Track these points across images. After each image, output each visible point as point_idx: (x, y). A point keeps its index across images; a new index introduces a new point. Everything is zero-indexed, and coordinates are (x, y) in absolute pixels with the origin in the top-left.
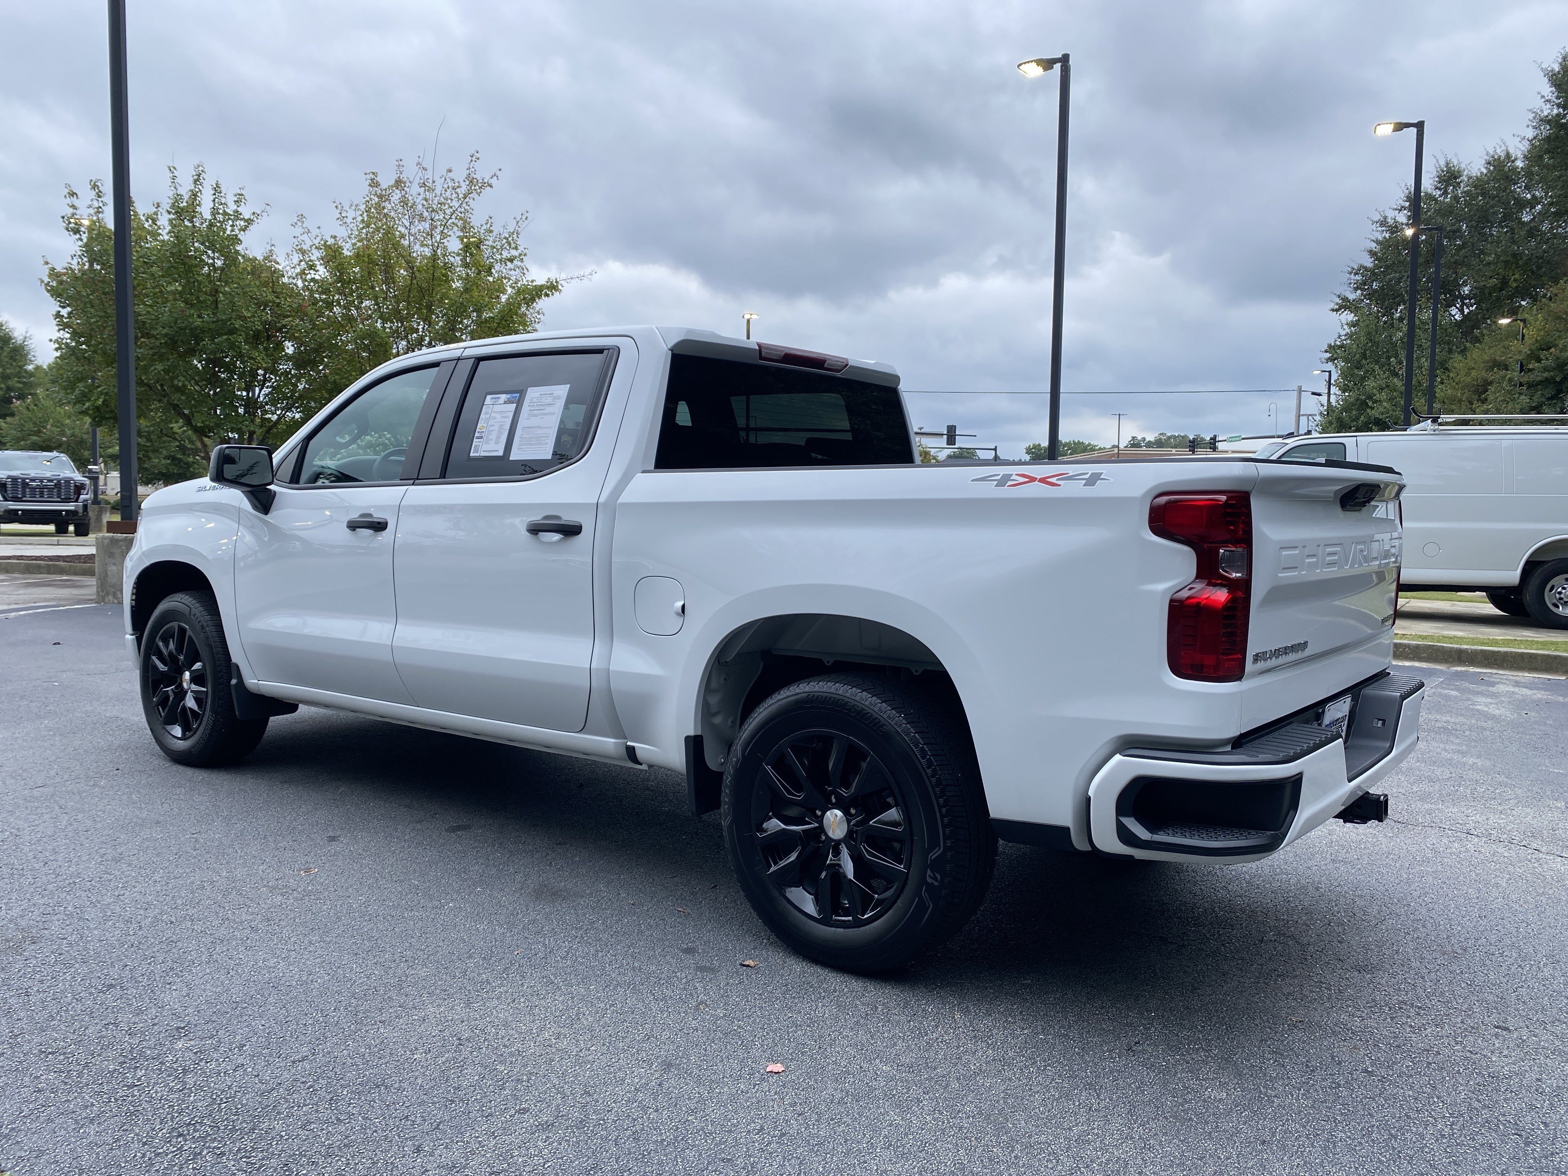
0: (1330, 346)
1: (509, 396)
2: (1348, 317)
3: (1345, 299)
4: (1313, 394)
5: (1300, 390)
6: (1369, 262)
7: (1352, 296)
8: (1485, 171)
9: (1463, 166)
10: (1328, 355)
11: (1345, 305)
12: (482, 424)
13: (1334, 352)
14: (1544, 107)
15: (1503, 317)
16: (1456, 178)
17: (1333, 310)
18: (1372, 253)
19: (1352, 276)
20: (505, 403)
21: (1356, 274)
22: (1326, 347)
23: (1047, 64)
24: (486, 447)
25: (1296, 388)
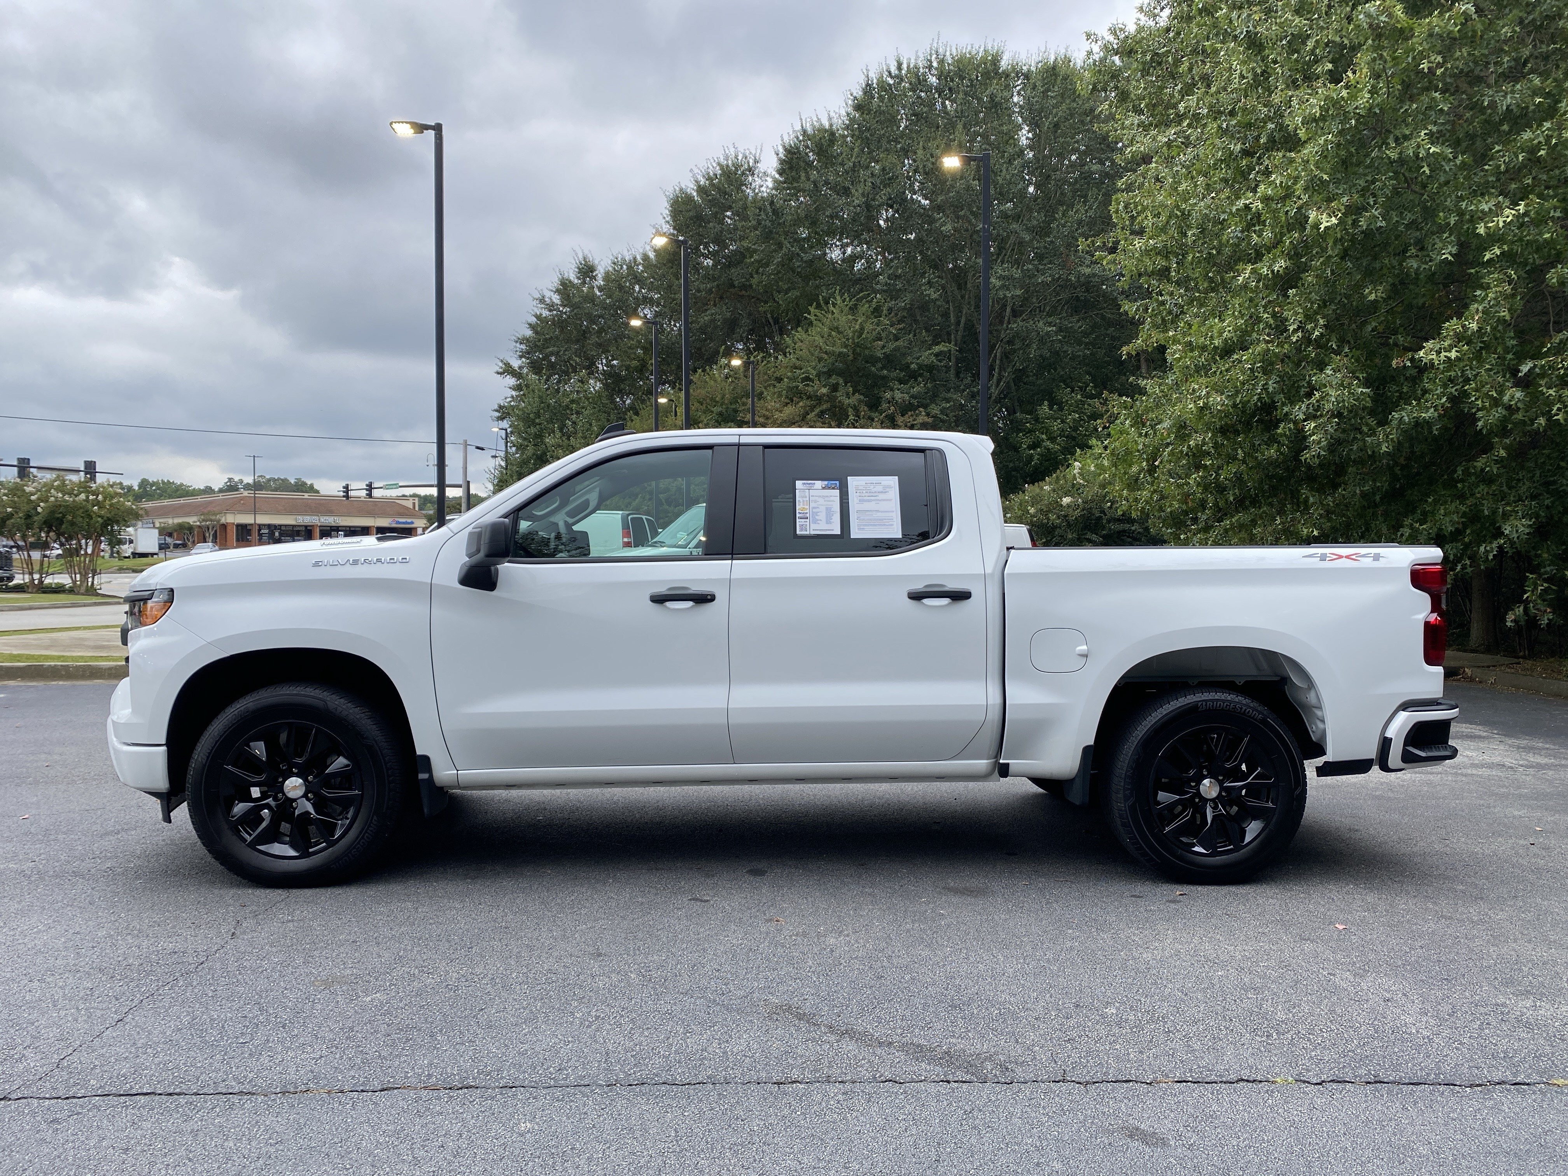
0: (501, 407)
1: (826, 483)
2: (511, 381)
3: (507, 365)
4: (478, 448)
5: (466, 445)
6: (529, 333)
7: (516, 363)
8: (611, 269)
9: (596, 262)
10: (497, 414)
11: (508, 370)
12: (802, 506)
13: (504, 412)
14: (664, 226)
15: (663, 397)
16: (592, 272)
17: (498, 373)
18: (532, 326)
19: (518, 345)
20: (824, 488)
21: (521, 343)
22: (496, 407)
23: (421, 128)
24: (813, 526)
25: (462, 442)
